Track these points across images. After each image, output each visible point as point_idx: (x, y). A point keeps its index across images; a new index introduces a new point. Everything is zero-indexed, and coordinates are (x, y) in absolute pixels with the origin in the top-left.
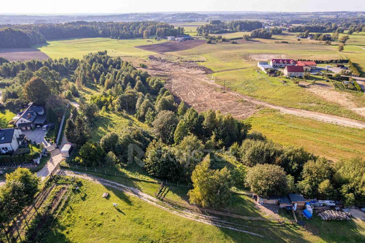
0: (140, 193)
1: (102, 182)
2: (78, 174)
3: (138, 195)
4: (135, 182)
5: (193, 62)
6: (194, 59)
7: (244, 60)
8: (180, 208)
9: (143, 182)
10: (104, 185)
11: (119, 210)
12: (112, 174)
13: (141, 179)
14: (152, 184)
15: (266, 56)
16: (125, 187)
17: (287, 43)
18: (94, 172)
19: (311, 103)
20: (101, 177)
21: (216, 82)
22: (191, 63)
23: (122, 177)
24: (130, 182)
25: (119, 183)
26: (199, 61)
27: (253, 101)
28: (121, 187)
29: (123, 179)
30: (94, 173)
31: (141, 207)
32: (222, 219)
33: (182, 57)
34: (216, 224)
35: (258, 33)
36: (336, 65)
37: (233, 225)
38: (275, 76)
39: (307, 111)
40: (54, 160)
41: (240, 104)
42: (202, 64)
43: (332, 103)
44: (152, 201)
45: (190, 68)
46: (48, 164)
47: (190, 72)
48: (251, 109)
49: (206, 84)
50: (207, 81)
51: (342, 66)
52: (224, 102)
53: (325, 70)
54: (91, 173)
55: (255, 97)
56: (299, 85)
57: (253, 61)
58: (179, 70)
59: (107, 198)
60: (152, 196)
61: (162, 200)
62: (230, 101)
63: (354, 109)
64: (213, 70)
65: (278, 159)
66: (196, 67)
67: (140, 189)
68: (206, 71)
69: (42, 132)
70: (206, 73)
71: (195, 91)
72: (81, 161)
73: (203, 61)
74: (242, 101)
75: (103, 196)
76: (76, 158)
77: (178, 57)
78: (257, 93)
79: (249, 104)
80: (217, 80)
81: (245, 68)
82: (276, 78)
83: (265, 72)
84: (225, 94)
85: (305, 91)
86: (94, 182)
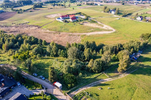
0: (104, 80)
1: (90, 86)
2: (77, 91)
3: (105, 81)
4: (97, 78)
5: (24, 24)
6: (22, 22)
7: (46, 18)
8: (118, 76)
9: (98, 77)
10: (92, 86)
11: (111, 89)
12: (87, 81)
13: (96, 76)
14: (101, 75)
15: (53, 15)
16: (98, 82)
17: (52, 8)
19: (91, 29)
20: (86, 85)
21: (50, 30)
22: (24, 25)
23: (91, 80)
24: (95, 79)
25: (95, 82)
26: (26, 23)
27: (74, 34)
28: (97, 83)
29: (92, 80)
30: (82, 86)
31: (112, 83)
32: (128, 71)
33: (14, 22)
34: (130, 73)
35: (36, 6)
37: (131, 71)
40: (57, 94)
41: (71, 36)
42: (30, 24)
43: (96, 27)
44: (111, 79)
45: (27, 27)
46: (58, 98)
47: (31, 29)
48: (77, 37)
49: (47, 32)
50: (45, 31)
51: (81, 15)
52: (65, 37)
53: (79, 17)
54: (81, 86)
55: (72, 32)
56: (81, 24)
57: (50, 18)
58: (24, 29)
59: (102, 89)
60: (108, 78)
61: (112, 77)
62: (66, 36)
63: (103, 28)
64: (40, 25)
65: (118, 48)
66: (30, 26)
67: (102, 79)
68: (37, 27)
69: (20, 89)
70: (39, 28)
71: (46, 36)
72: (73, 85)
73: (29, 23)
74: (70, 35)
75: (100, 89)
76: (69, 85)
77: (11, 23)
78: (71, 30)
79: (74, 35)
80: (49, 29)
81: (52, 22)
82: (69, 23)
83: (62, 22)
84: (60, 34)
85: (84, 26)
86: (88, 88)
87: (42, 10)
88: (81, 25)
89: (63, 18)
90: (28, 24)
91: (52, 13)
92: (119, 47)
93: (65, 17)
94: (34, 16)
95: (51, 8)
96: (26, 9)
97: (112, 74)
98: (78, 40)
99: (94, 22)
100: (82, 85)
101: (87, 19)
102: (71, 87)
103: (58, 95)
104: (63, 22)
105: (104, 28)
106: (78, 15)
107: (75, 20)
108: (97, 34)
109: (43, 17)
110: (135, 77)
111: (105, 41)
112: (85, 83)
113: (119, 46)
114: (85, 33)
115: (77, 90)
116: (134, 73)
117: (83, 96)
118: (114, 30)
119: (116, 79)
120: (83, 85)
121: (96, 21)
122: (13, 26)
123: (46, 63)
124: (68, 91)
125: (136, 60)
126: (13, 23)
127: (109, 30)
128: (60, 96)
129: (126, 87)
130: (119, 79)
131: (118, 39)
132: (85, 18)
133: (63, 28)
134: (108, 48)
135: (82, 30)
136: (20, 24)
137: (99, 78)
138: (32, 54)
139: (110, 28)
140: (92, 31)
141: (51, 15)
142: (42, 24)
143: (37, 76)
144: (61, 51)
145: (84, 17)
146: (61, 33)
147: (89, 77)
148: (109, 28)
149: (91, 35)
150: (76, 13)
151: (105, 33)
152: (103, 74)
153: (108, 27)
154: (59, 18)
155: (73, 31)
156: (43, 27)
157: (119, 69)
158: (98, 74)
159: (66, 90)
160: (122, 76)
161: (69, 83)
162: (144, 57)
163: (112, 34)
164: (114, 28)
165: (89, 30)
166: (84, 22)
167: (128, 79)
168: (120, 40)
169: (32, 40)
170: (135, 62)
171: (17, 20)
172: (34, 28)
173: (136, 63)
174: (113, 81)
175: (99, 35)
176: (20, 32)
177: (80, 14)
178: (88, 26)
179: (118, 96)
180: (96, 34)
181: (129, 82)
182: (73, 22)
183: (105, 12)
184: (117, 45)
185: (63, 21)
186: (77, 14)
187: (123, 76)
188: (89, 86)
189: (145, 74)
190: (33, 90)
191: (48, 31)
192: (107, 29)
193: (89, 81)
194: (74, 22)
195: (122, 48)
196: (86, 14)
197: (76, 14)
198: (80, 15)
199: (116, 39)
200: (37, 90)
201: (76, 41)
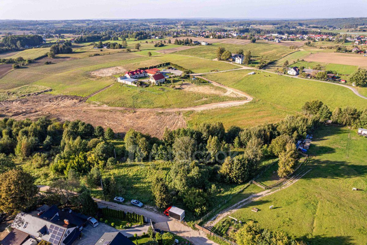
0: (258, 194)
1: (236, 207)
3: (260, 196)
4: (244, 193)
5: (39, 93)
6: (34, 90)
7: (92, 79)
8: (280, 185)
9: (246, 190)
10: (240, 208)
11: (275, 208)
13: (242, 189)
14: (249, 187)
15: (105, 71)
16: (247, 199)
17: (99, 55)
18: (219, 208)
19: (202, 98)
21: (110, 106)
24: (240, 195)
25: (242, 200)
26: (45, 91)
27: (167, 111)
29: (236, 197)
31: (275, 198)
32: (296, 175)
33: (11, 90)
34: (300, 177)
36: (166, 68)
37: (301, 173)
38: (147, 86)
39: (208, 105)
40: (178, 230)
41: (163, 116)
42: (55, 93)
43: (211, 94)
44: (269, 192)
45: (50, 100)
46: (184, 236)
47: (62, 105)
48: (177, 117)
49: (104, 111)
50: (100, 108)
51: (171, 68)
52: (150, 119)
53: (168, 73)
54: (218, 211)
55: (162, 107)
56: (176, 89)
57: (101, 78)
58: (44, 107)
59: (259, 210)
60: (264, 190)
61: (270, 188)
62: (152, 117)
63: (225, 94)
64: (81, 96)
65: (268, 134)
66: (57, 98)
67: (254, 193)
68: (77, 99)
69: (97, 229)
70: (80, 101)
71: (106, 120)
72: (205, 208)
73: (51, 90)
74: (160, 113)
75: (256, 211)
76: (197, 210)
77: (4, 92)
78: (157, 104)
79: (169, 114)
80: (107, 104)
81: (109, 86)
82: (149, 88)
83: (133, 85)
84: (137, 113)
85: (185, 92)
86: (233, 212)
87: (75, 58)
88: (178, 90)
89: (134, 76)
90: (50, 95)
91: (103, 66)
92: (271, 129)
93: (138, 74)
94: (60, 74)
95: (96, 53)
96: (34, 58)
97: (269, 183)
98: (180, 122)
99: (203, 82)
100: (221, 207)
101: (187, 77)
102: (202, 214)
103: (181, 232)
104: (136, 85)
105: (227, 94)
106: (164, 68)
107: (162, 79)
108: (217, 109)
109: (83, 75)
110: (310, 183)
111: (238, 120)
112: (225, 204)
113: (269, 129)
114: (190, 106)
115: (214, 218)
116: (308, 177)
117: (229, 226)
118: (250, 99)
119: (278, 190)
120: (223, 208)
121: (207, 80)
122: (14, 101)
123: (132, 175)
124: (199, 221)
125: (306, 154)
126: (9, 94)
127: (239, 99)
128: (184, 232)
129: (300, 202)
130: (284, 191)
131: (261, 115)
132: (183, 76)
133: (139, 100)
134: (250, 135)
135: (182, 101)
136: (29, 95)
137: (247, 192)
138: (94, 159)
139: (241, 94)
140: (206, 103)
141: (102, 71)
142: (85, 91)
143: (124, 202)
144: (159, 148)
145: (179, 73)
146: (139, 112)
147: (229, 193)
148: (239, 93)
149: (204, 111)
150: (159, 64)
151: (234, 105)
152: (252, 185)
153: (236, 91)
154: (125, 78)
155: (163, 104)
156: (90, 99)
157: (280, 171)
158: (243, 185)
159: (194, 221)
160: (287, 184)
161: (197, 207)
162: (318, 146)
163: (249, 107)
164: (249, 92)
165: (197, 100)
166: (182, 84)
167: (300, 189)
168: (267, 116)
169: (79, 130)
170: (304, 157)
171: (18, 86)
172: (68, 102)
173: (307, 159)
174: (275, 194)
175: (222, 109)
176: (37, 113)
177: (169, 66)
178: (194, 93)
179: (291, 218)
180: (215, 109)
181: (304, 193)
182: (158, 85)
183: (220, 59)
184: (266, 127)
185: (135, 83)
186: (161, 65)
187: (289, 184)
188: (233, 208)
189: (326, 177)
190: (126, 228)
191: (105, 107)
192: (235, 96)
193: (230, 200)
194: (161, 85)
195: (276, 132)
196: (181, 66)
197: (159, 67)
198: (169, 68)
199: (258, 116)
200: (134, 228)
201: (176, 125)
